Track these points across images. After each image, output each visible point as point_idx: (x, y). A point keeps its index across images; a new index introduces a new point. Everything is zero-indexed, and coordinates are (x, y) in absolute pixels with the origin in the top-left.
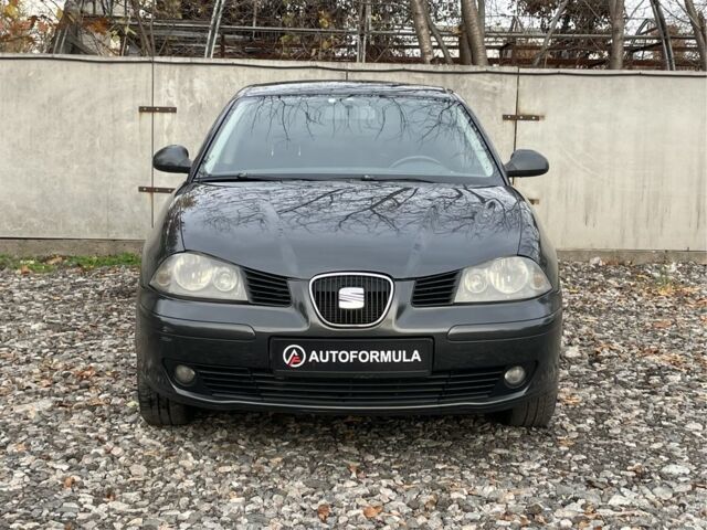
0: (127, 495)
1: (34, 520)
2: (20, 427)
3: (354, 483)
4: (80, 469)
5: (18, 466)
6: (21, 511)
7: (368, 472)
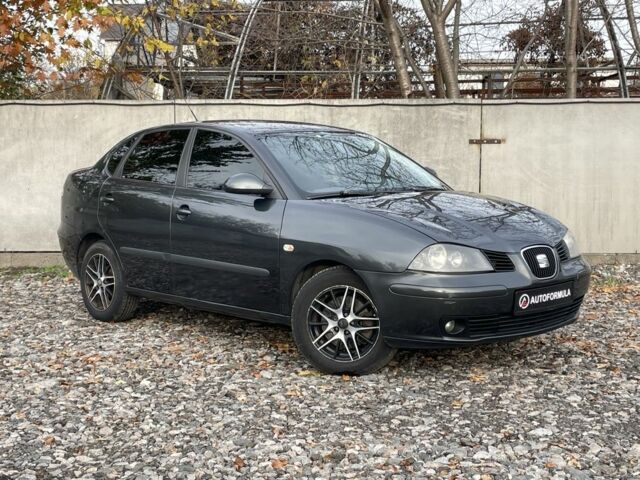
0: (92, 451)
1: (14, 468)
2: (26, 401)
3: (274, 442)
4: (61, 431)
5: (16, 429)
6: (6, 462)
7: (288, 434)
